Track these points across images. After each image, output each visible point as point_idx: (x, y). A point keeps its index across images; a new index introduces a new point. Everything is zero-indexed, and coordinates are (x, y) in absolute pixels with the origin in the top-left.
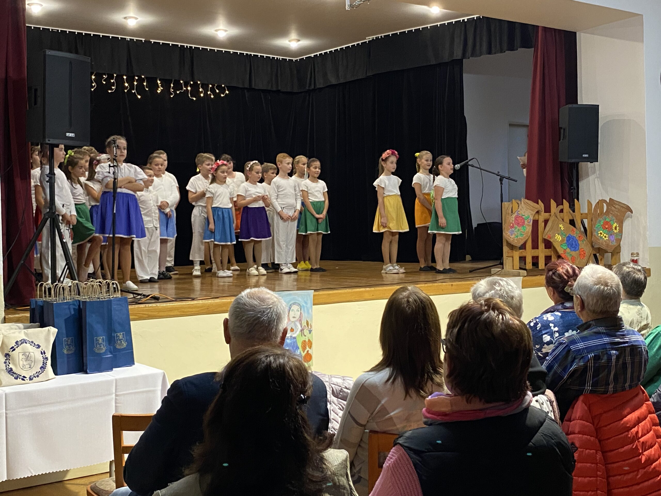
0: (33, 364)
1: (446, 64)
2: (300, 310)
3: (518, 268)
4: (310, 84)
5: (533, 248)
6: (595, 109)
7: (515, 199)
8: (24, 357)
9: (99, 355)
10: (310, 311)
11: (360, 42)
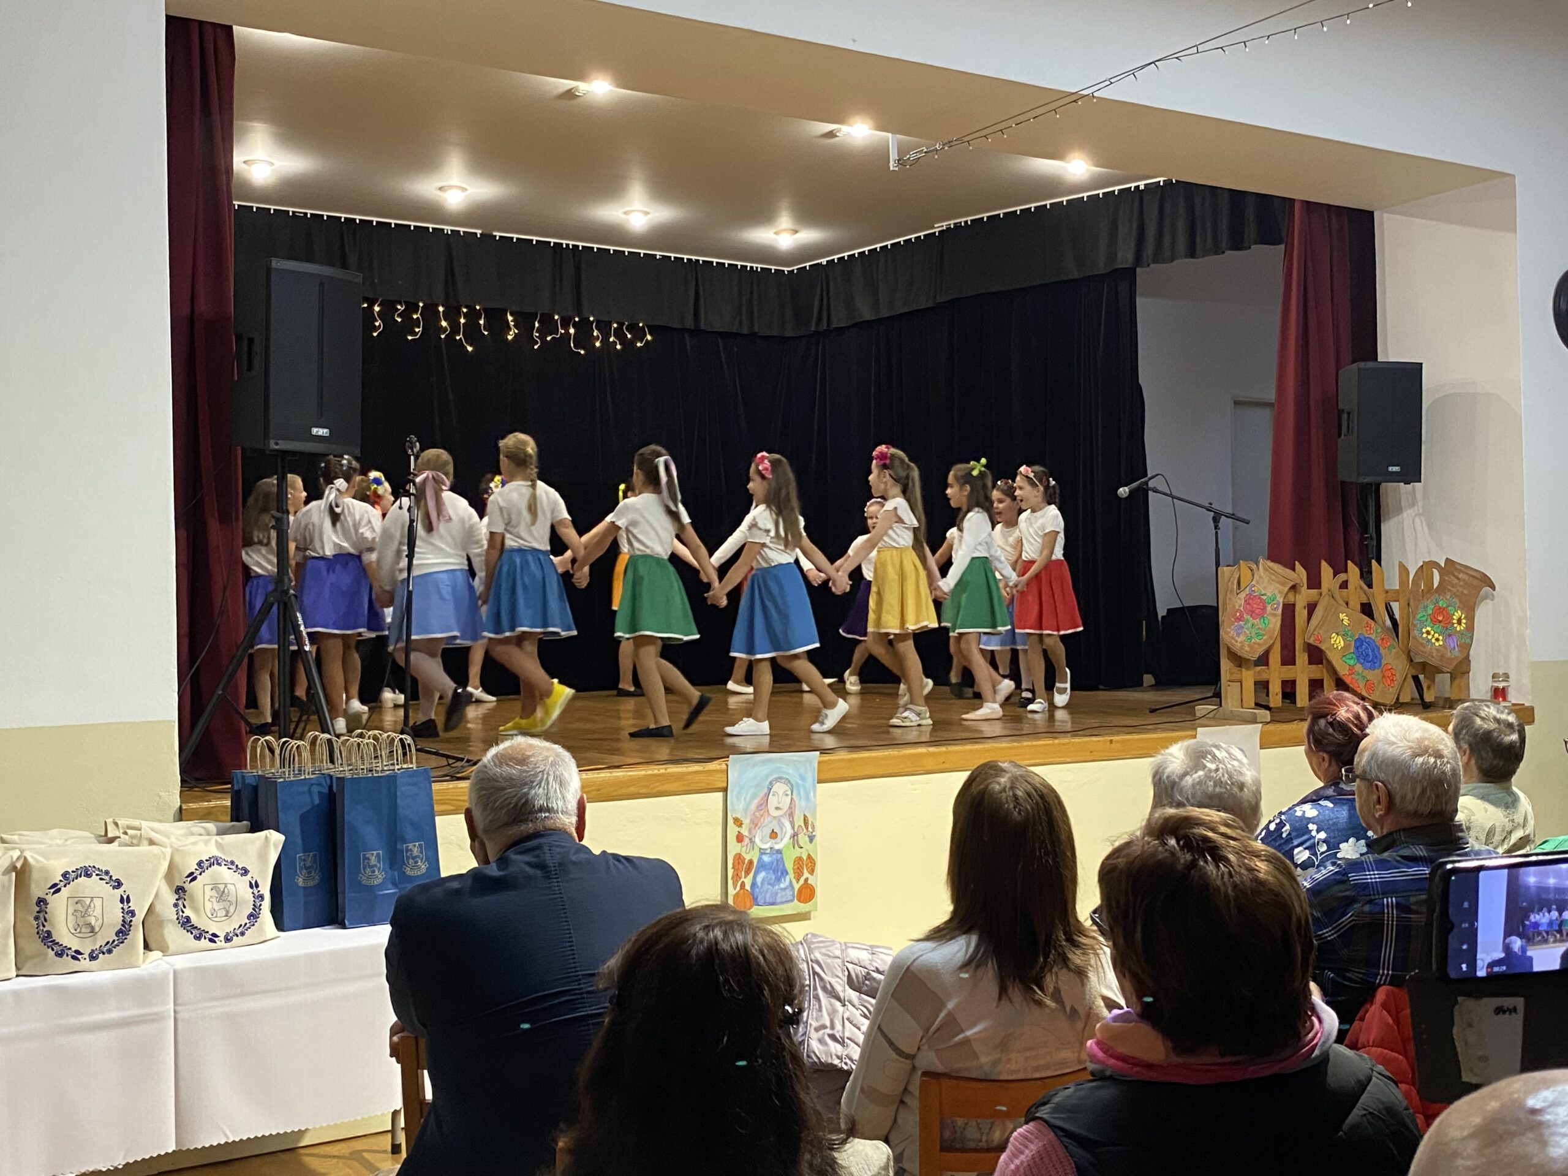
0: (232, 910)
1: (1101, 277)
2: (789, 793)
3: (1253, 705)
4: (819, 319)
5: (1284, 663)
6: (1414, 371)
7: (1246, 560)
8: (214, 893)
9: (371, 889)
10: (812, 794)
11: (922, 234)
